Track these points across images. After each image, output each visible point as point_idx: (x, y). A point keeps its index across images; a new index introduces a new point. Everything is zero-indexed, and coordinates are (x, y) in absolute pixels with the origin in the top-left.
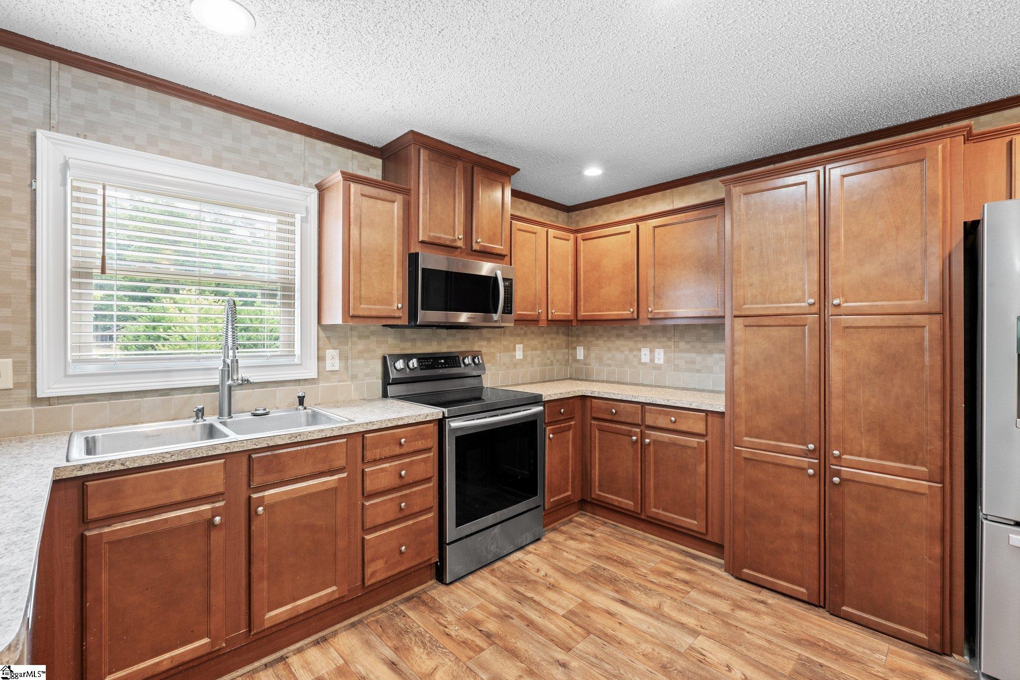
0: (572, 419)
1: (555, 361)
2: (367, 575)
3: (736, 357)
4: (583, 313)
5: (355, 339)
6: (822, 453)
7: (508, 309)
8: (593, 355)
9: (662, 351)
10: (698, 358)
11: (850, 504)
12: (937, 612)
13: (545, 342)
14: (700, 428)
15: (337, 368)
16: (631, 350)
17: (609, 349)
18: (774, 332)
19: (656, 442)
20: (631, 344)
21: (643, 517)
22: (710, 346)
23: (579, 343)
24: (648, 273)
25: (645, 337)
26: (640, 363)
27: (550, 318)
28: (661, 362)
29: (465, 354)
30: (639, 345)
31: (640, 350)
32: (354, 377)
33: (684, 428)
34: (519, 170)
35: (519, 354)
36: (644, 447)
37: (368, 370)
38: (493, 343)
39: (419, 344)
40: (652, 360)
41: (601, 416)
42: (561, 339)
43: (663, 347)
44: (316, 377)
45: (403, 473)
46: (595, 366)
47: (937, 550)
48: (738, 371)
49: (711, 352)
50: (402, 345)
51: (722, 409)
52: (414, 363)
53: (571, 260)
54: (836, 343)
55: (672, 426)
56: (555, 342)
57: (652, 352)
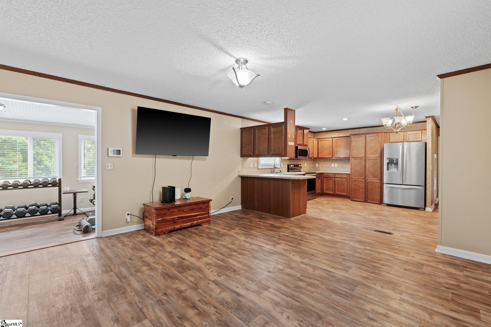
0: (320, 177)
1: (311, 167)
3: (352, 164)
4: (319, 156)
5: (284, 161)
6: (365, 179)
7: (309, 156)
8: (320, 165)
9: (337, 164)
10: (345, 165)
11: (369, 186)
12: (380, 198)
13: (310, 163)
14: (346, 177)
15: (282, 166)
16: (330, 164)
17: (324, 164)
18: (358, 160)
19: (337, 180)
21: (335, 194)
22: (347, 163)
23: (317, 163)
24: (335, 149)
25: (333, 161)
26: (332, 167)
27: (314, 157)
28: (336, 166)
29: (299, 165)
30: (331, 163)
31: (332, 164)
32: (284, 168)
33: (343, 177)
34: (310, 128)
35: (306, 165)
36: (335, 181)
37: (286, 167)
38: (302, 162)
39: (292, 162)
40: (334, 166)
41: (326, 176)
42: (312, 162)
43: (337, 163)
44: (280, 168)
46: (320, 168)
47: (380, 190)
48: (352, 167)
49: (347, 164)
51: (350, 173)
52: (293, 166)
53: (317, 145)
54: (367, 162)
55: (341, 177)
57: (334, 164)
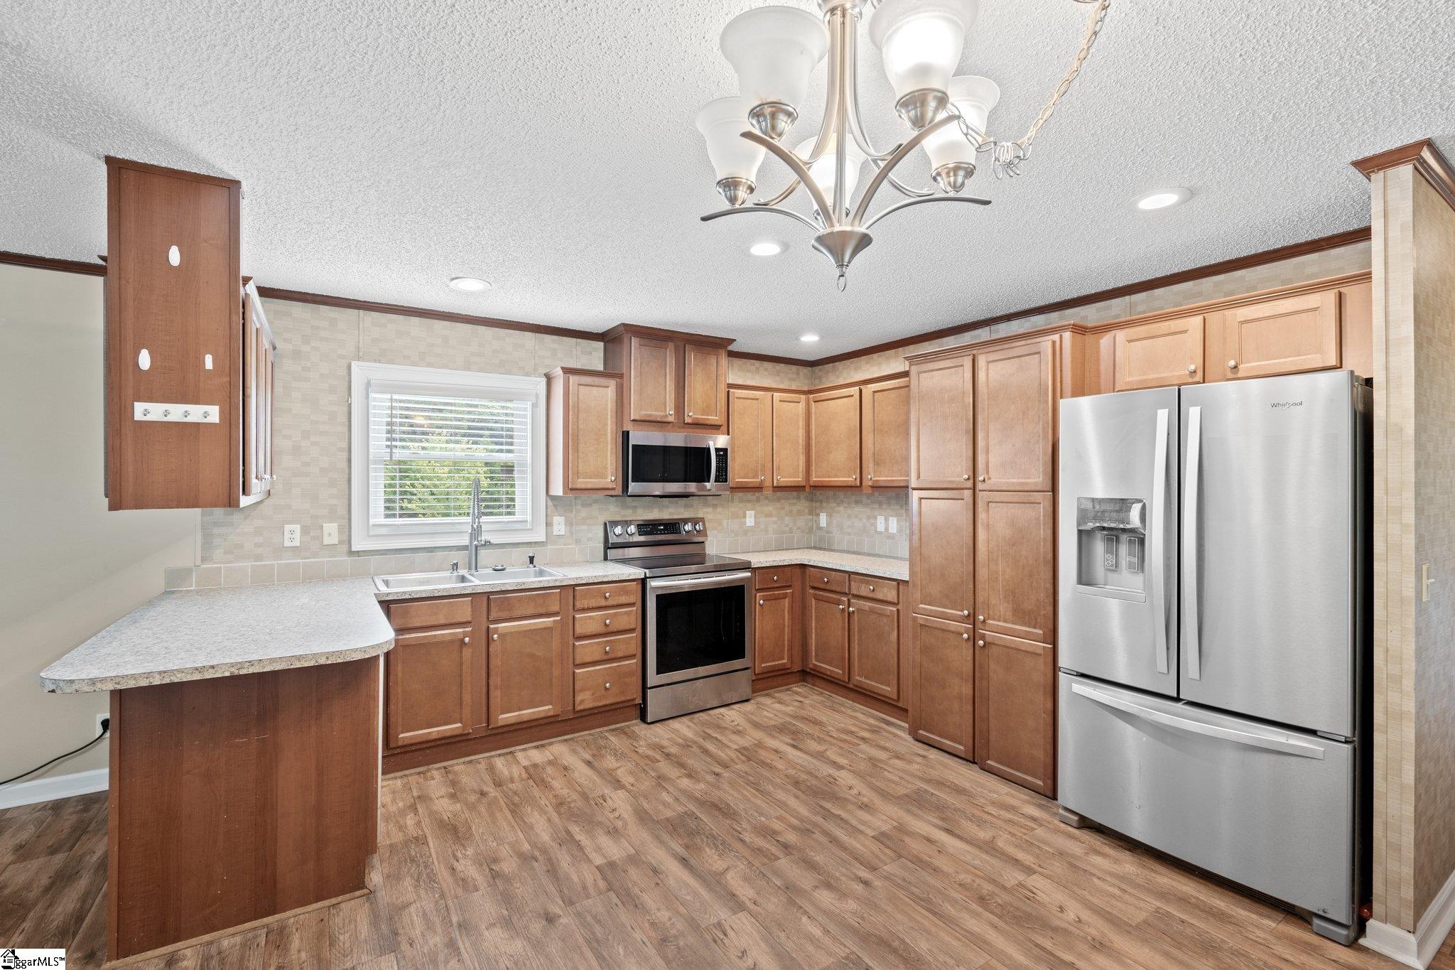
0: (789, 587)
1: (795, 528)
2: (577, 702)
4: (815, 479)
5: (579, 507)
7: (722, 476)
8: (834, 522)
9: (895, 520)
11: (993, 666)
12: (1049, 760)
13: (782, 508)
14: (893, 596)
15: (562, 533)
16: (868, 518)
17: (849, 516)
18: (942, 505)
19: (859, 611)
20: (867, 511)
21: (851, 685)
23: (821, 509)
24: (868, 440)
26: (876, 532)
27: (775, 485)
28: (894, 531)
29: (686, 521)
30: (876, 513)
31: (876, 518)
32: (578, 541)
33: (880, 596)
34: (735, 340)
36: (850, 615)
37: (590, 535)
38: (719, 509)
40: (887, 529)
41: (817, 585)
42: (802, 505)
43: (897, 515)
44: (544, 540)
45: (608, 621)
46: (836, 535)
47: (1049, 705)
50: (623, 512)
51: (907, 578)
52: (632, 529)
53: (802, 423)
54: (981, 515)
55: (871, 595)
56: (795, 509)
57: (886, 520)
